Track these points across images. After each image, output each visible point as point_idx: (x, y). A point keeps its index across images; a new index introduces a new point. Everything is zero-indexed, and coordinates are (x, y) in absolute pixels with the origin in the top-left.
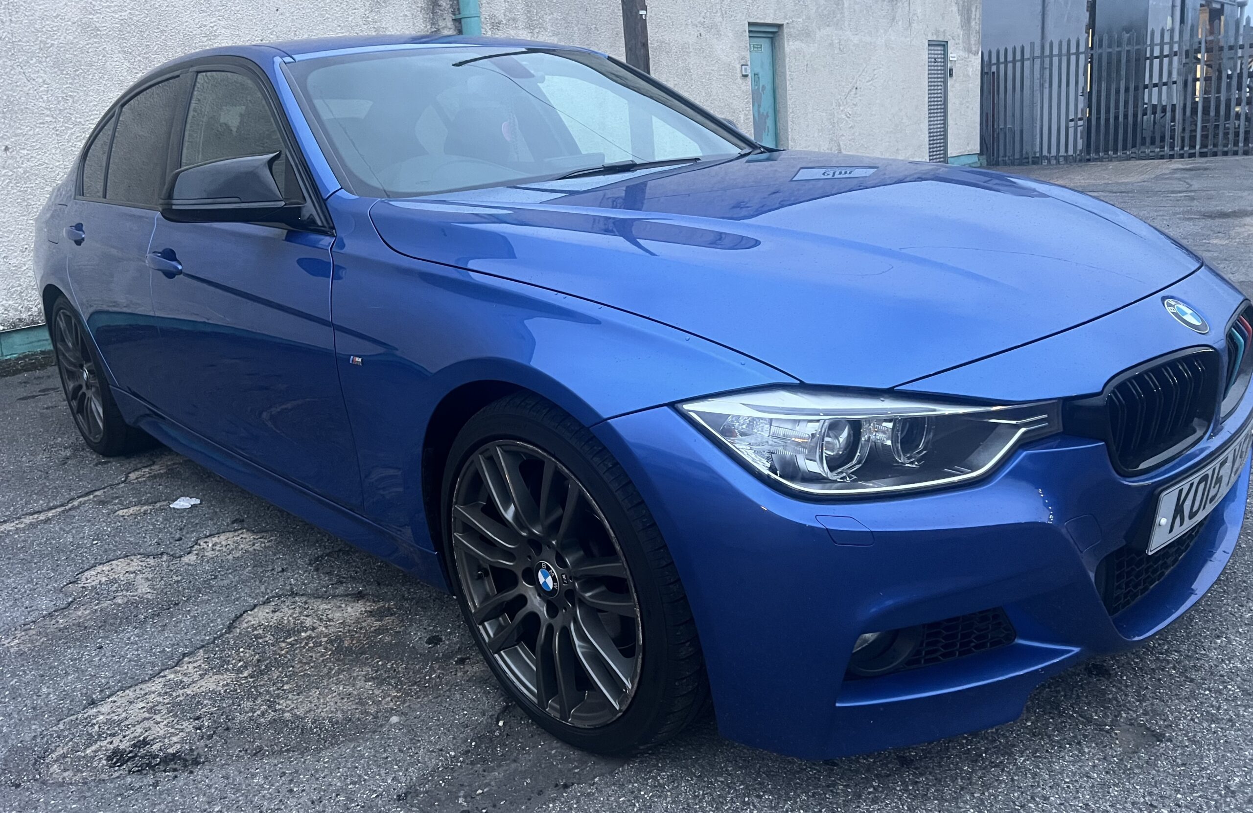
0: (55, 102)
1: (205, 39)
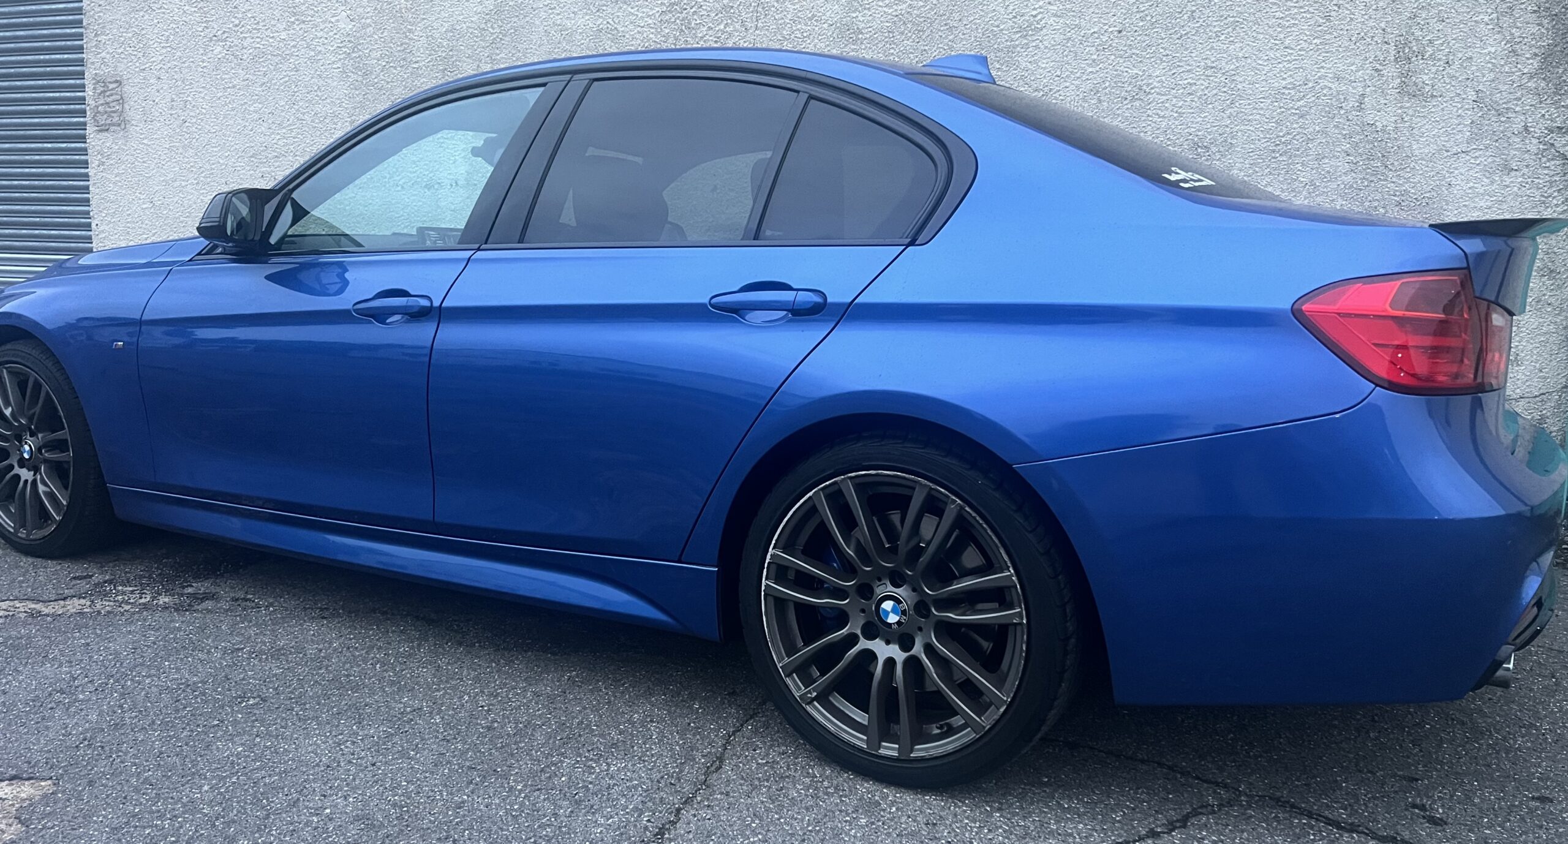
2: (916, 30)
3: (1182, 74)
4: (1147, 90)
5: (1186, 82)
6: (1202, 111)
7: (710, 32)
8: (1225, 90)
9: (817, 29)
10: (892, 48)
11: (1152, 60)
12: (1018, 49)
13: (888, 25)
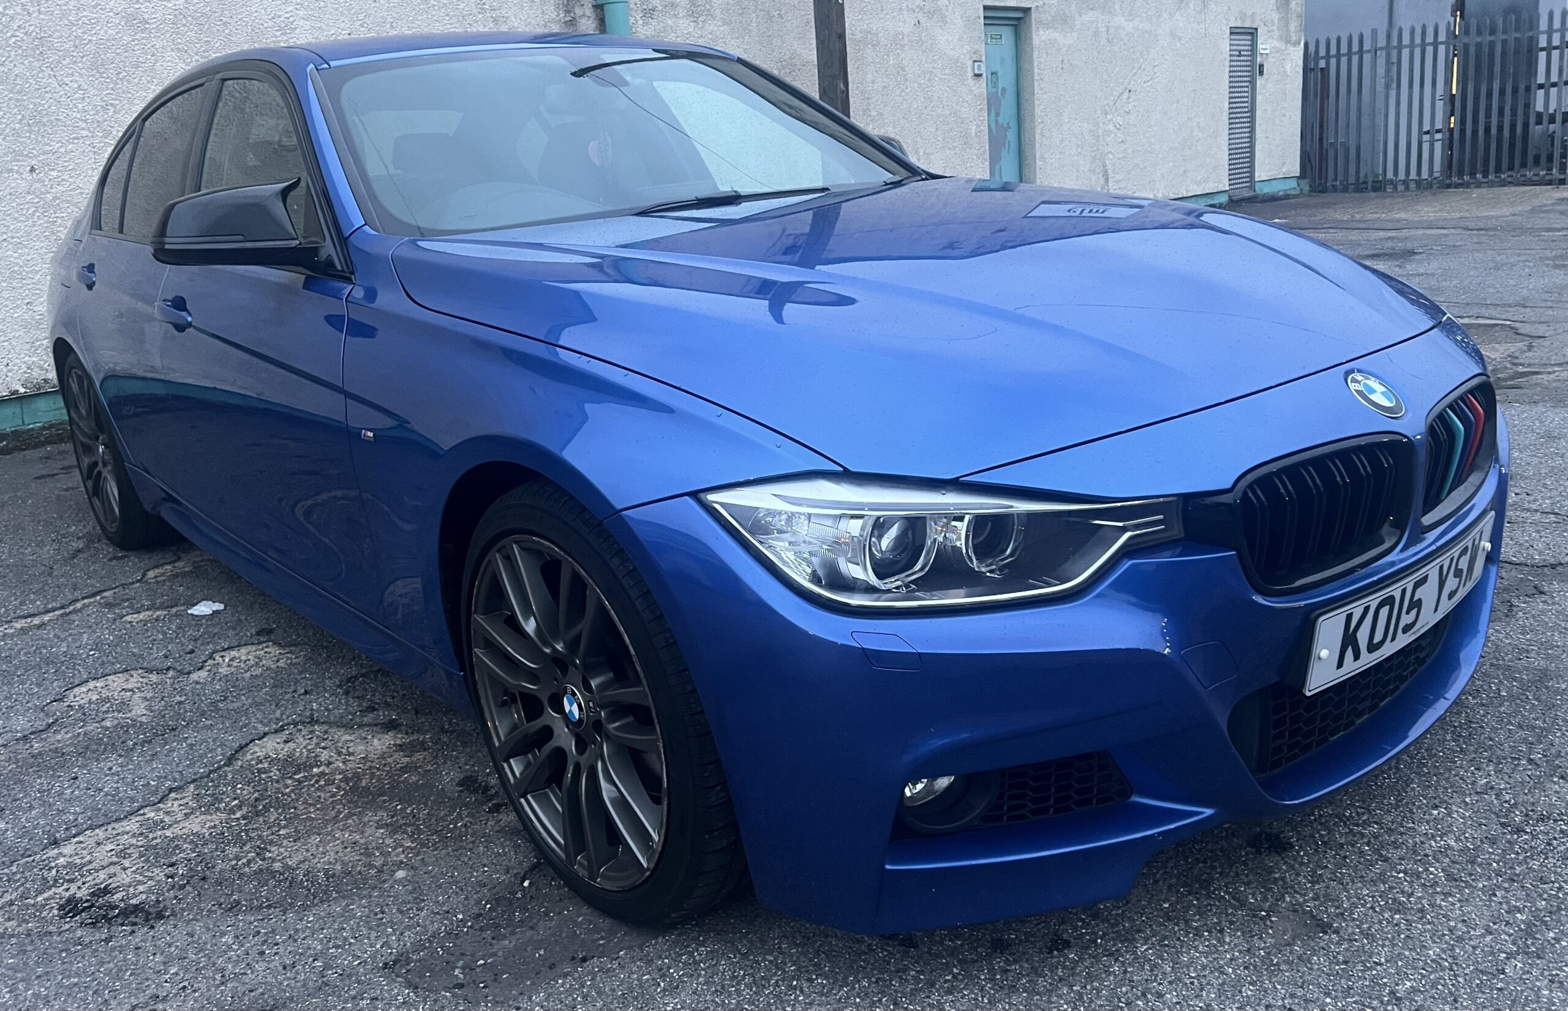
0: (92, 113)
1: (278, 33)
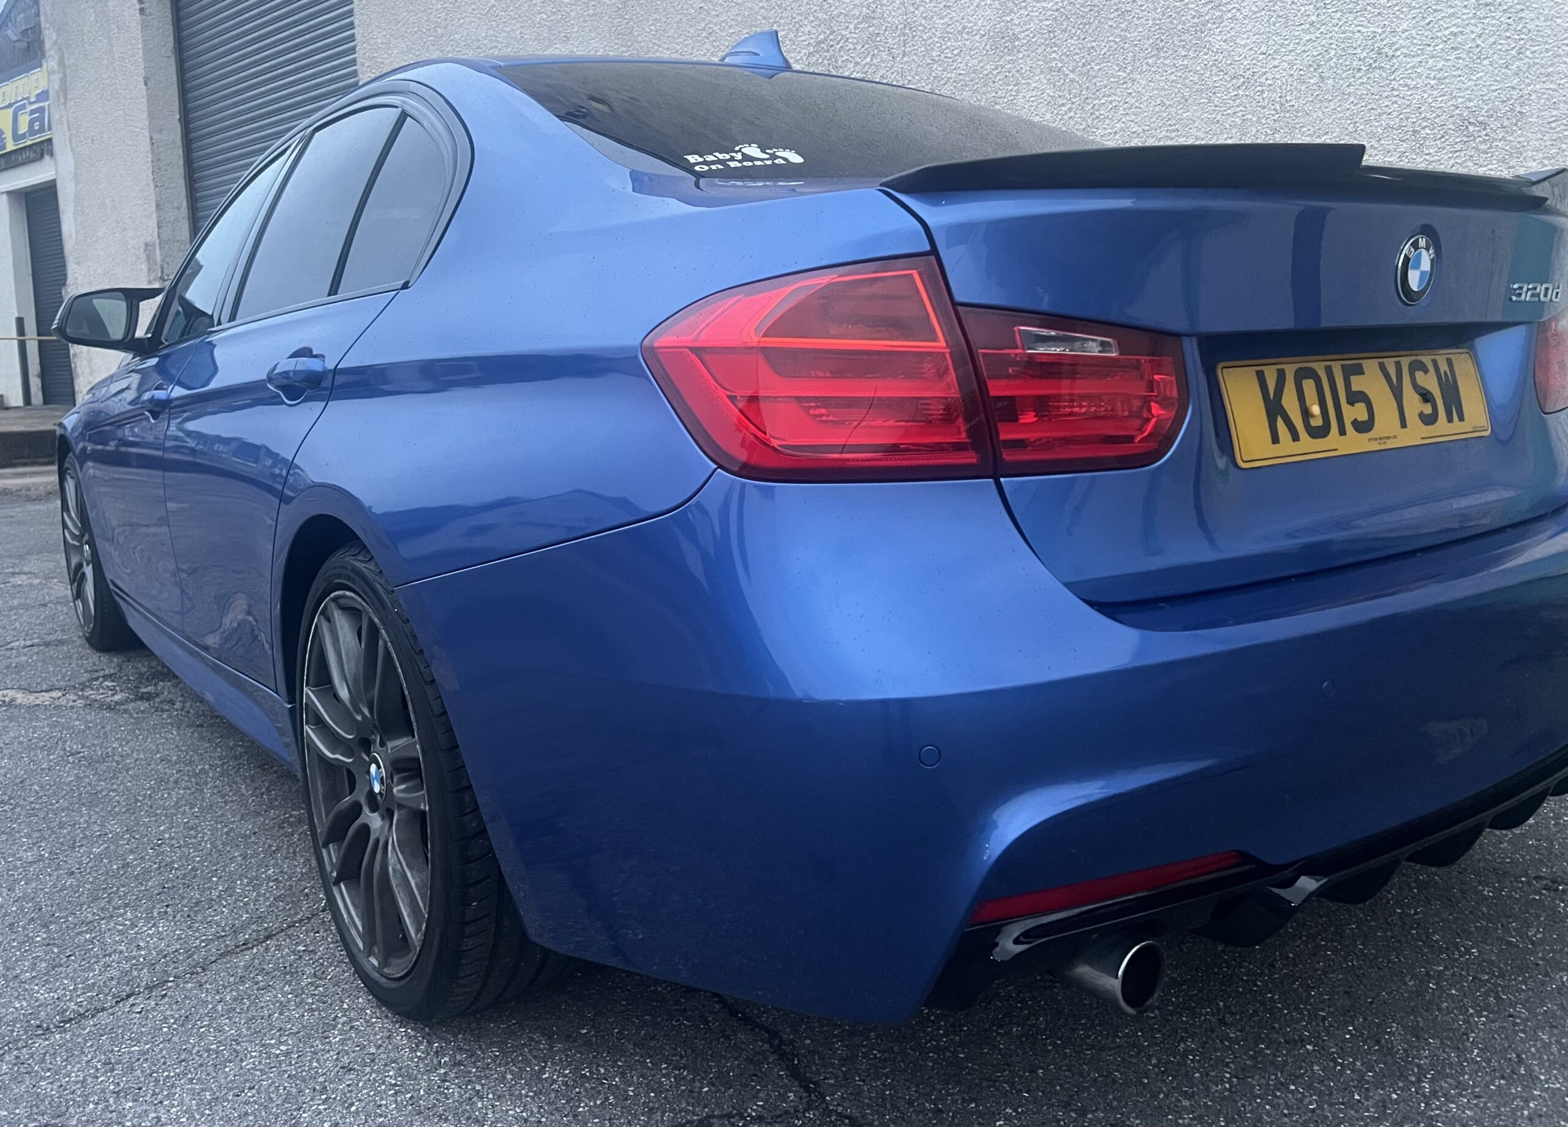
2: (1081, 23)
3: (1441, 22)
4: (1390, 53)
5: (1447, 32)
6: (1473, 71)
7: (858, 68)
8: (1508, 34)
9: (968, 43)
10: (1054, 52)
11: (1397, 8)
12: (1209, 25)
13: (1048, 23)
